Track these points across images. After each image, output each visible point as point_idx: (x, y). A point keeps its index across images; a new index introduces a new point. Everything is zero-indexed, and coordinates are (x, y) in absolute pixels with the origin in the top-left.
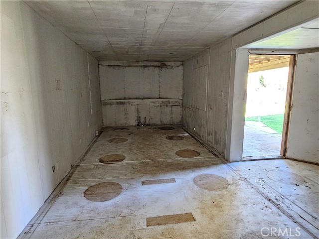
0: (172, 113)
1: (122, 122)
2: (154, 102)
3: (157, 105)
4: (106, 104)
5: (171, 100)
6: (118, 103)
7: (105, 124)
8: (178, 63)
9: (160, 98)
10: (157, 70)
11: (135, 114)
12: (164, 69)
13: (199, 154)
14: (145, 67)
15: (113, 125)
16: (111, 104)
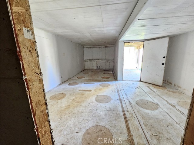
0: (110, 65)
1: (91, 68)
2: (103, 61)
3: (104, 61)
4: (86, 61)
5: (109, 60)
6: (90, 61)
7: (85, 68)
8: (112, 46)
9: (105, 59)
10: (104, 48)
11: (96, 65)
12: (107, 48)
13: (109, 78)
14: (100, 47)
15: (88, 69)
16: (87, 61)
